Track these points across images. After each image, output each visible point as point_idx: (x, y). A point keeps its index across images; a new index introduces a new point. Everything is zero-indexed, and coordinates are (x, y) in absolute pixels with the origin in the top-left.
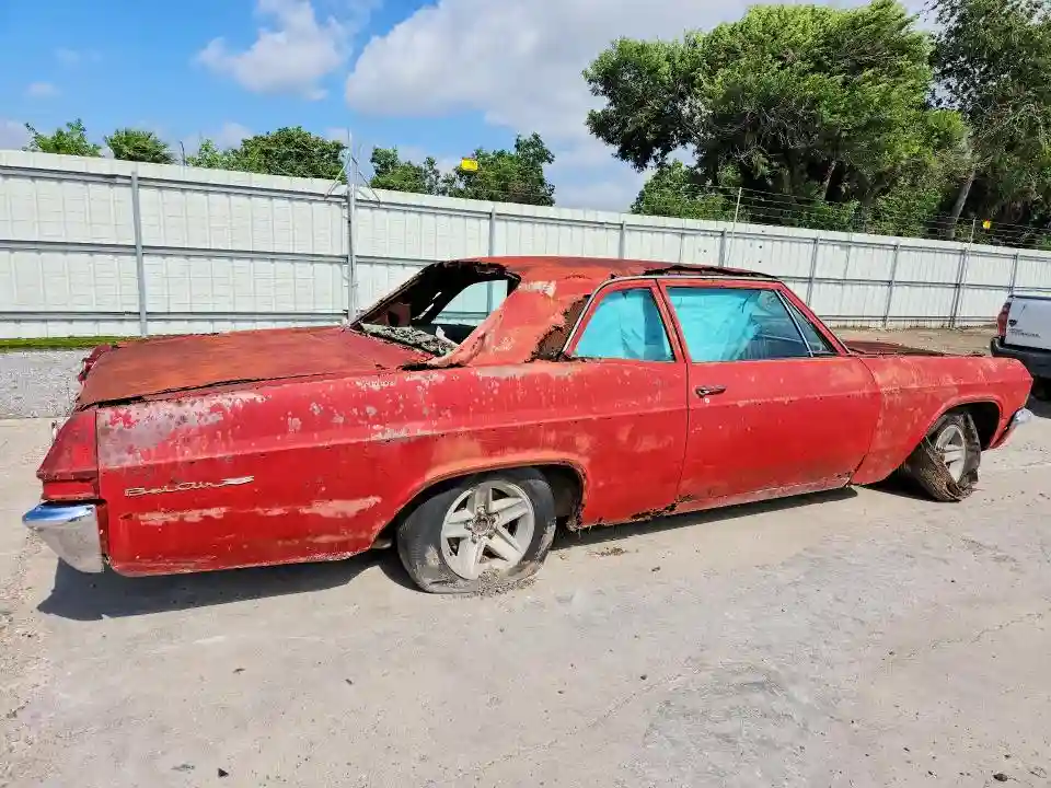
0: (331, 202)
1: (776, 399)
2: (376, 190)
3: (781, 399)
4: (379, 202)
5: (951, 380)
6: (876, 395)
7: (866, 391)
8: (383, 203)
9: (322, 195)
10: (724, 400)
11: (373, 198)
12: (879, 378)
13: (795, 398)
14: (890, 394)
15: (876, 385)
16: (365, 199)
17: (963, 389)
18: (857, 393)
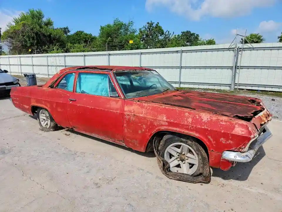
0: (230, 50)
1: (87, 106)
2: (252, 44)
3: (89, 107)
4: (253, 48)
5: (165, 119)
6: (122, 115)
7: (118, 112)
8: (255, 48)
9: (227, 49)
10: (74, 103)
11: (251, 47)
12: (126, 108)
13: (93, 108)
14: (128, 115)
15: (124, 110)
16: (249, 47)
17: (170, 124)
18: (114, 111)
